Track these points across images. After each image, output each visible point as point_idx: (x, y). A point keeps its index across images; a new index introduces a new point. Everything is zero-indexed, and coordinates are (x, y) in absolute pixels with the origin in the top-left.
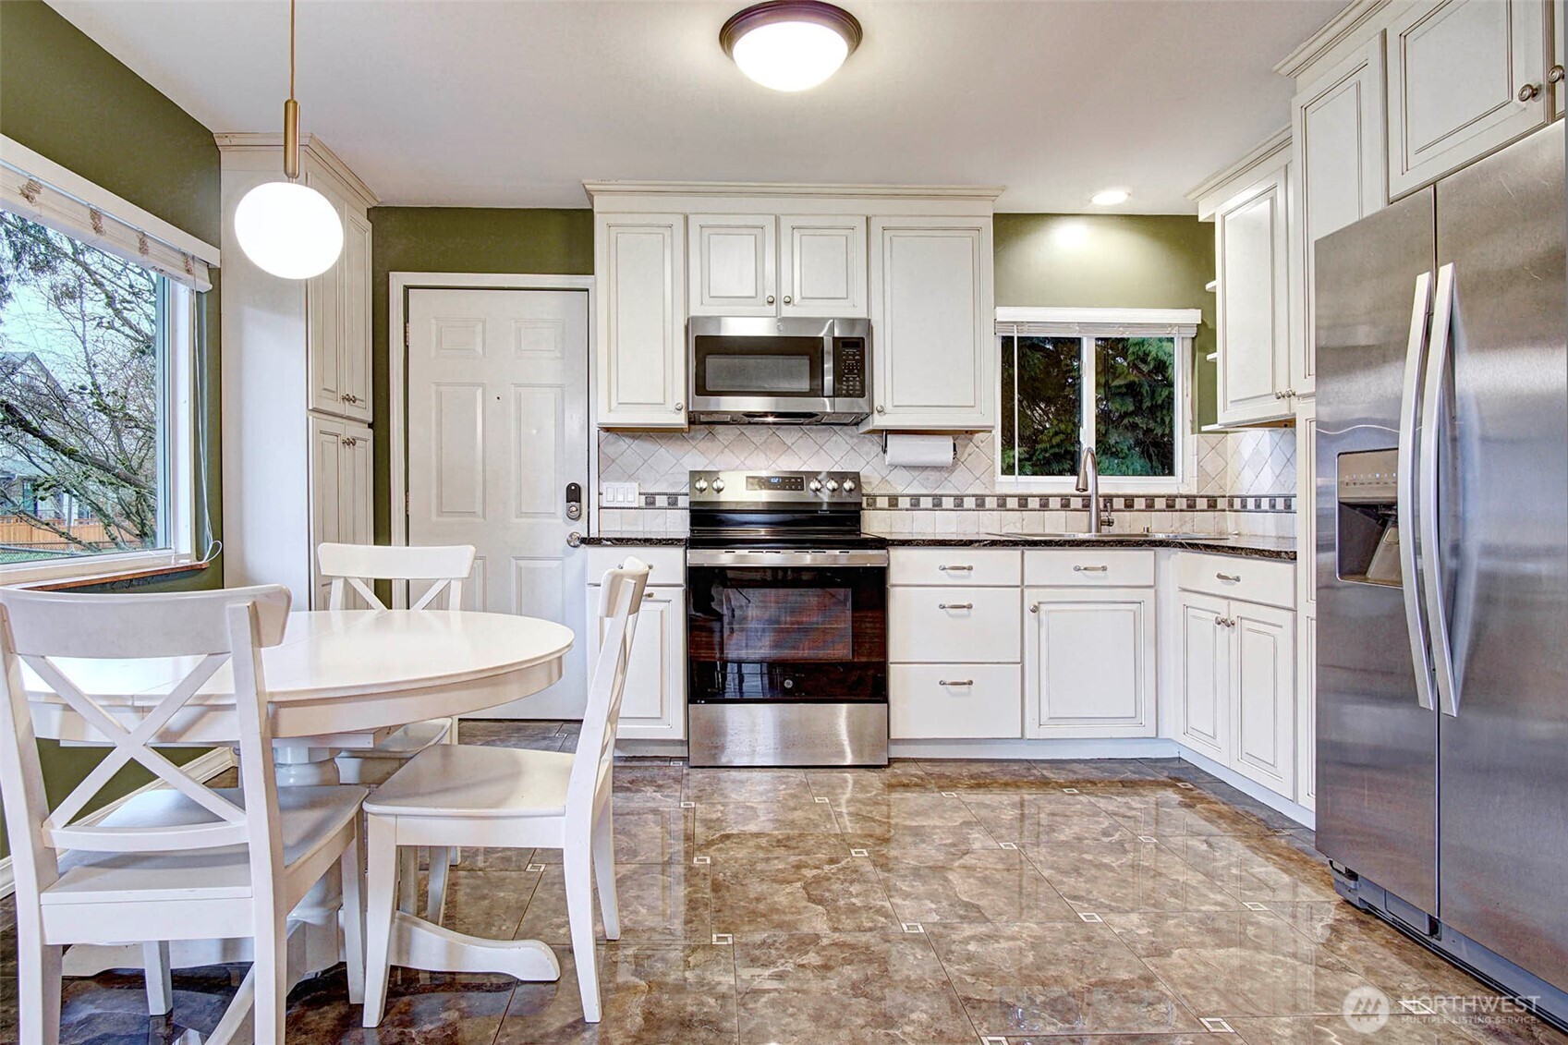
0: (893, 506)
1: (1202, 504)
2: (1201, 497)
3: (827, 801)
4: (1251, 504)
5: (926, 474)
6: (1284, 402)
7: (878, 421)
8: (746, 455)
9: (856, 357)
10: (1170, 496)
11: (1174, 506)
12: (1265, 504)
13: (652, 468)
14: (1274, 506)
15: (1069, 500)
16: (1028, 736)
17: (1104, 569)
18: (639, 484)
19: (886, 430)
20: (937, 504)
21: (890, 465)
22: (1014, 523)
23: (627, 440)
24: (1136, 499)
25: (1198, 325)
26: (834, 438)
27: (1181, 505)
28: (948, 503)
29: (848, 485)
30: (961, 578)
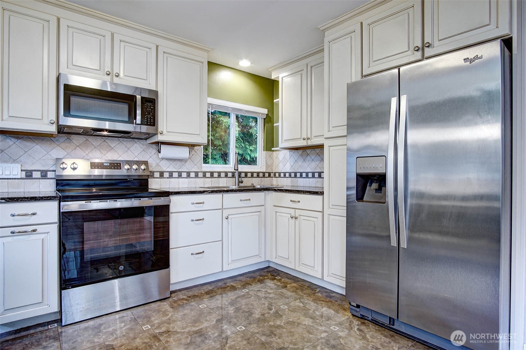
0: (161, 176)
1: (267, 175)
2: (267, 173)
3: (150, 327)
4: (282, 175)
5: (176, 162)
6: (305, 141)
7: (160, 138)
8: (89, 151)
9: (151, 107)
10: (258, 172)
11: (259, 176)
12: (287, 175)
13: (30, 155)
14: (291, 176)
15: (227, 173)
16: (224, 270)
17: (249, 200)
18: (21, 165)
19: (161, 142)
20: (180, 176)
21: (161, 158)
22: (209, 183)
23: (13, 139)
24: (248, 173)
25: (267, 114)
26: (135, 145)
27: (261, 176)
28: (184, 175)
29: (143, 167)
30: (200, 207)
